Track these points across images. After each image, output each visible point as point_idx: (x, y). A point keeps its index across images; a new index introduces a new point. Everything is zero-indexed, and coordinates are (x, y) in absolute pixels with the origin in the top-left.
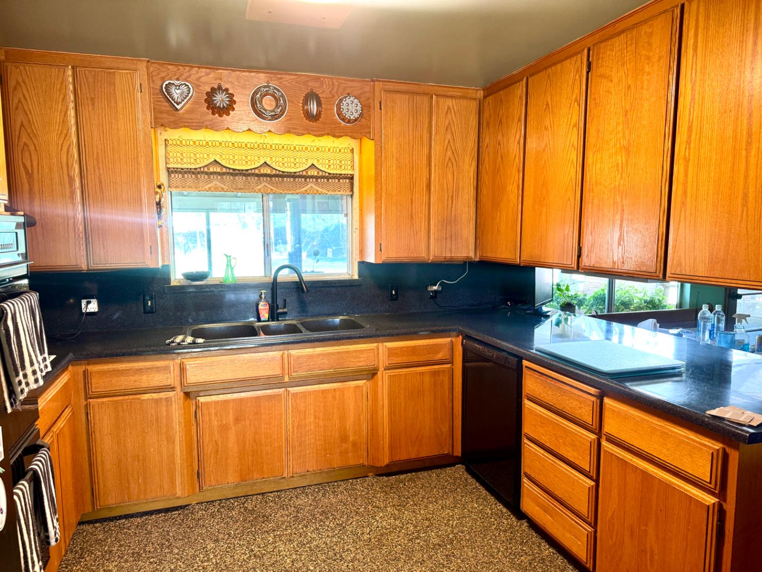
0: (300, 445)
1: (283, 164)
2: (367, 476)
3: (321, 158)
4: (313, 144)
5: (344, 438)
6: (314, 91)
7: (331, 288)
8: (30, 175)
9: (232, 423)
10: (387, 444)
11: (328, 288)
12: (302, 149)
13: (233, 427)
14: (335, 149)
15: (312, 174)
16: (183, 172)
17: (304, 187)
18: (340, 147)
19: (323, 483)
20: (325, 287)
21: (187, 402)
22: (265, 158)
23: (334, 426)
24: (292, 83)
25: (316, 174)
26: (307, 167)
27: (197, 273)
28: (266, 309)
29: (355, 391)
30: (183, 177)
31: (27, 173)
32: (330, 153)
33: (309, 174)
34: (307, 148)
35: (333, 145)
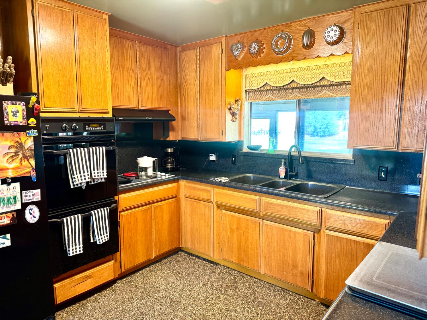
0: (269, 258)
1: (304, 79)
2: (314, 300)
3: (330, 72)
4: (326, 63)
5: (295, 266)
6: (310, 29)
7: (330, 164)
8: (185, 99)
9: (235, 229)
10: (324, 283)
11: (328, 164)
12: (317, 68)
13: (236, 232)
14: (341, 64)
15: (324, 84)
16: (255, 91)
17: (320, 93)
18: (345, 62)
19: (285, 289)
20: (325, 162)
21: (218, 211)
22: (294, 77)
23: (289, 256)
24: (297, 27)
25: (326, 83)
26: (319, 79)
27: (256, 146)
28: (284, 171)
29: (304, 237)
30: (255, 94)
31: (184, 98)
32: (337, 67)
33: (321, 84)
34: (320, 67)
35: (340, 62)
